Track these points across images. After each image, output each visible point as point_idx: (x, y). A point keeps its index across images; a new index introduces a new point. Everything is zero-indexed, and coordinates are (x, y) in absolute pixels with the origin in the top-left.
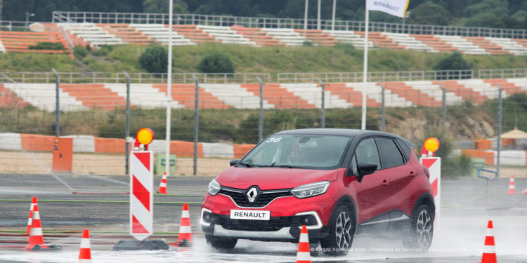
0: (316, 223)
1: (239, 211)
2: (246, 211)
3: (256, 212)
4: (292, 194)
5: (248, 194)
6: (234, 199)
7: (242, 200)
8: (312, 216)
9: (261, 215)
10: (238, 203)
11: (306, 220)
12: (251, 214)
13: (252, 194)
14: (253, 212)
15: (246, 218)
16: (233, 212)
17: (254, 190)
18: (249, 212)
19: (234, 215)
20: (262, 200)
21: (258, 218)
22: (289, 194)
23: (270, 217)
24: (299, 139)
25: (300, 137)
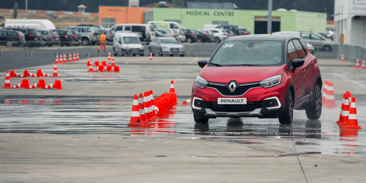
0: (277, 105)
1: (224, 99)
2: (229, 99)
3: (236, 99)
4: (260, 86)
5: (230, 86)
6: (220, 91)
7: (225, 91)
8: (275, 100)
9: (241, 101)
10: (222, 93)
11: (271, 103)
12: (233, 101)
13: (232, 86)
14: (234, 99)
15: (229, 103)
16: (219, 100)
17: (233, 83)
18: (231, 99)
19: (220, 101)
20: (239, 91)
21: (238, 103)
22: (258, 85)
23: (247, 102)
24: (247, 44)
25: (247, 43)
